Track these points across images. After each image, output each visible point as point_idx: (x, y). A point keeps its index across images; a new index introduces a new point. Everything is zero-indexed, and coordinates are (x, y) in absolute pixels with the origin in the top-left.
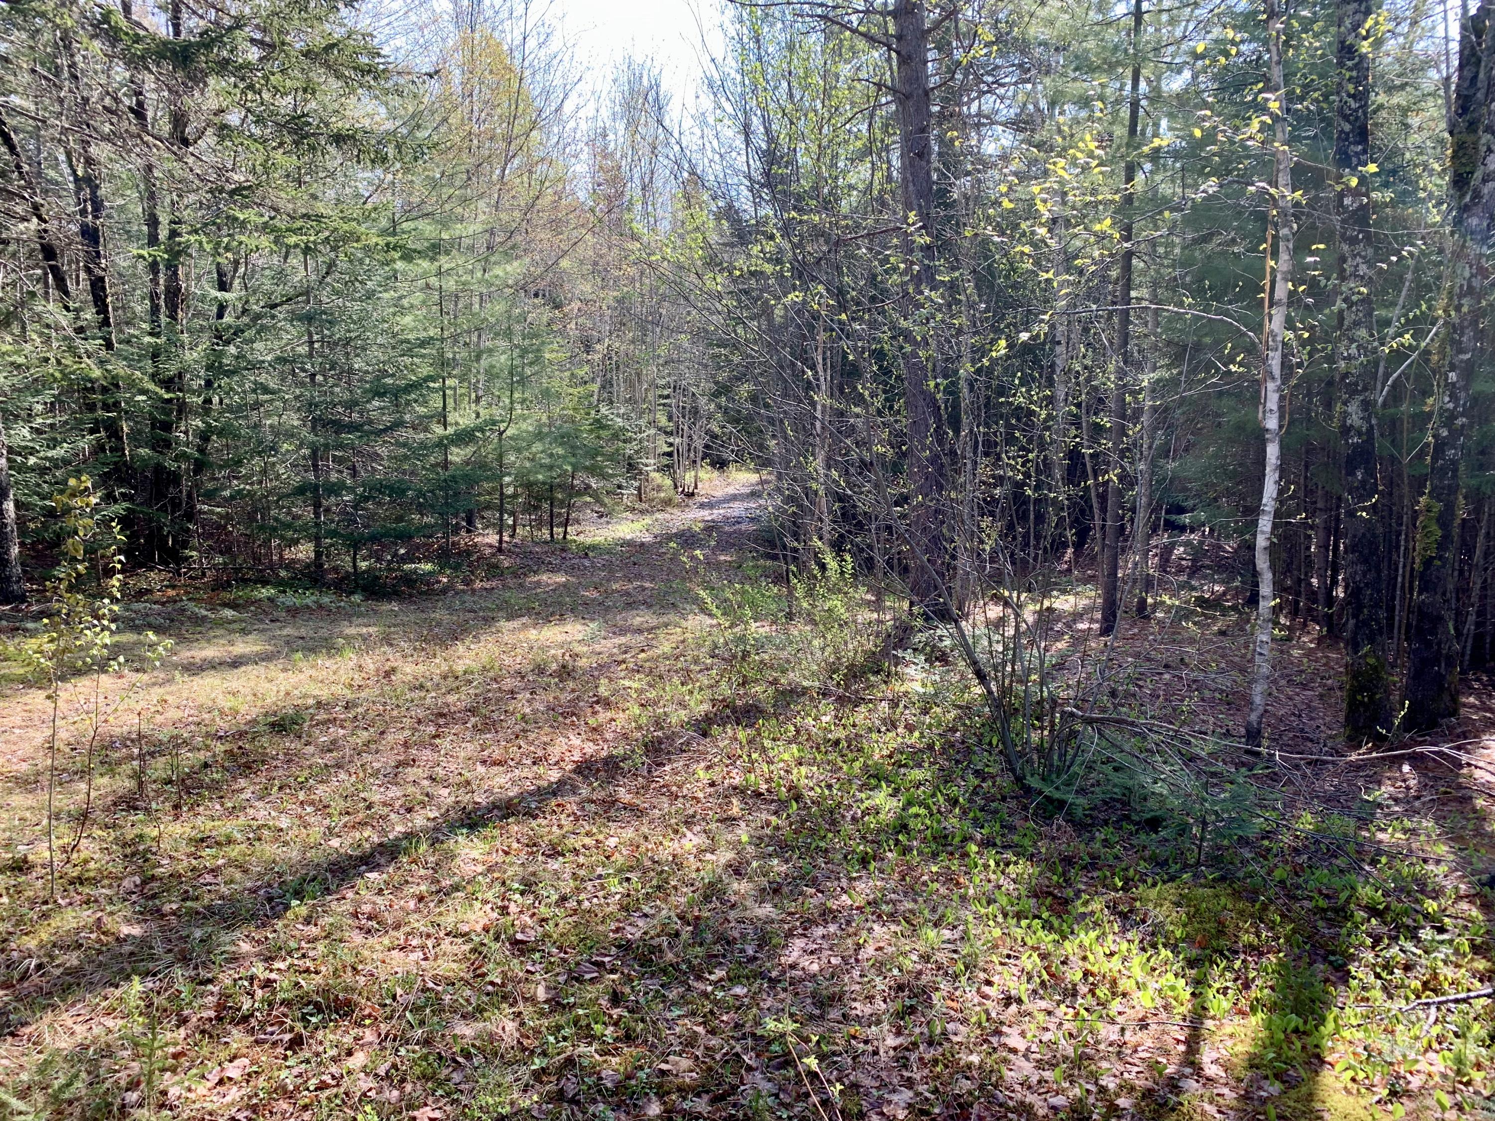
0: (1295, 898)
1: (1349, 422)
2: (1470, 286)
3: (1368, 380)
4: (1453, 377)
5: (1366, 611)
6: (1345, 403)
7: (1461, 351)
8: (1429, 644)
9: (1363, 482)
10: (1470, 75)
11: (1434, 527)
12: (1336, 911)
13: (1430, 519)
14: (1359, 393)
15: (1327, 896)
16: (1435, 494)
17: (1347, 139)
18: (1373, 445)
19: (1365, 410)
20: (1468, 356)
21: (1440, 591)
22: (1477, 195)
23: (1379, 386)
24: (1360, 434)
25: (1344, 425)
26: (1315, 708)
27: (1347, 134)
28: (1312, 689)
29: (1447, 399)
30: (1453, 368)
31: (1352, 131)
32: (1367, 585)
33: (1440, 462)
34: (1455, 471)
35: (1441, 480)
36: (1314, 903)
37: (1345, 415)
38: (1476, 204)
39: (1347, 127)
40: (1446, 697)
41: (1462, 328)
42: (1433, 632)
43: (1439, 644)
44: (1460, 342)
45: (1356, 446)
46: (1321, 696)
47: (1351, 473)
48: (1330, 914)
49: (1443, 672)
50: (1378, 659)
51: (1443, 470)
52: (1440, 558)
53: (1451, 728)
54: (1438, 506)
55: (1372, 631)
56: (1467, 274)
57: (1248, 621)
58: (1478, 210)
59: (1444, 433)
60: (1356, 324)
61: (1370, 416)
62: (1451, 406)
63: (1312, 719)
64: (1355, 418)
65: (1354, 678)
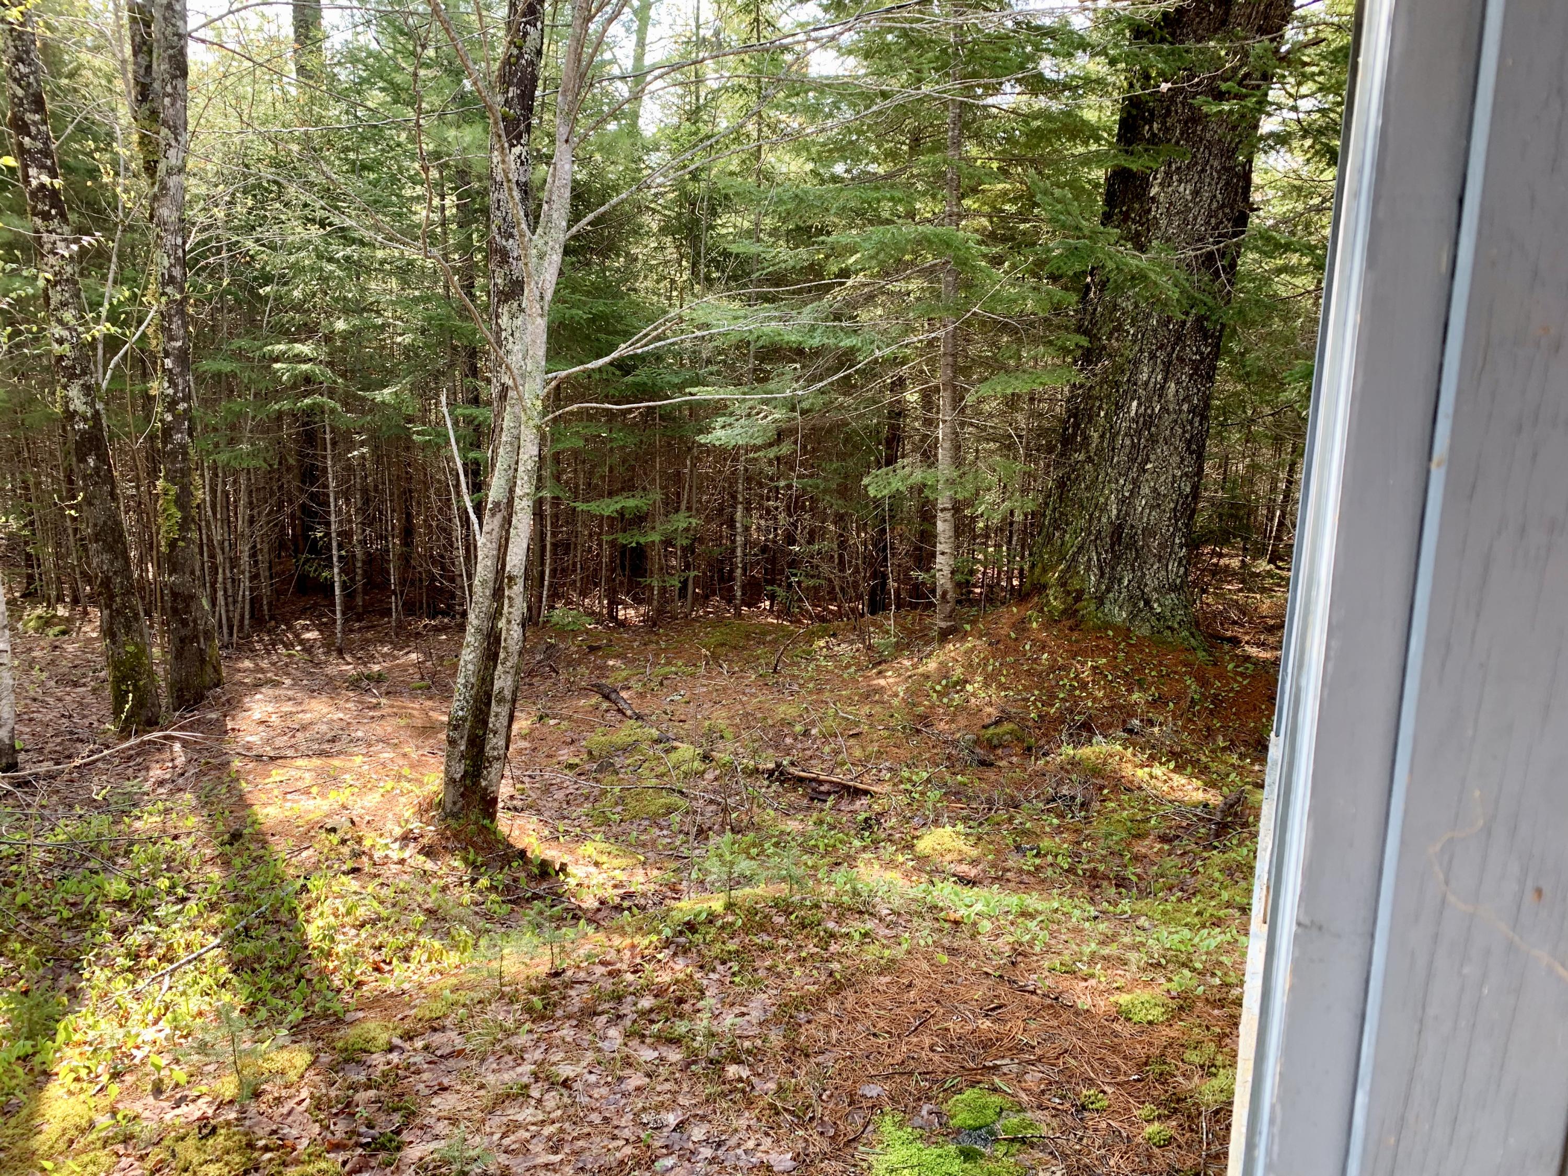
0: (39, 918)
1: (72, 408)
2: (171, 276)
3: (85, 363)
4: (168, 363)
5: (118, 599)
6: (65, 387)
7: (172, 339)
8: (184, 623)
9: (97, 469)
10: (144, 63)
11: (173, 510)
12: (82, 916)
13: (168, 502)
14: (78, 377)
15: (74, 905)
16: (169, 479)
17: (22, 105)
18: (101, 430)
19: (87, 395)
20: (179, 344)
21: (188, 571)
22: (164, 187)
23: (101, 370)
24: (85, 419)
25: (67, 410)
26: (88, 705)
27: (21, 99)
28: (84, 685)
29: (166, 385)
30: (167, 354)
31: (26, 96)
32: (115, 573)
33: (170, 446)
34: (185, 454)
35: (173, 463)
36: (58, 916)
37: (67, 400)
38: (164, 196)
39: (20, 92)
40: (209, 669)
41: (170, 316)
42: (187, 610)
43: (195, 621)
44: (170, 330)
45: (83, 433)
46: (94, 691)
47: (82, 459)
48: (77, 922)
49: (203, 646)
50: (136, 645)
51: (173, 453)
52: (184, 539)
53: (216, 698)
54: (174, 490)
55: (127, 619)
56: (167, 265)
57: (21, 618)
58: (167, 201)
59: (169, 417)
60: (64, 304)
61: (93, 402)
62: (171, 391)
63: (84, 717)
64: (78, 403)
65: (116, 668)
